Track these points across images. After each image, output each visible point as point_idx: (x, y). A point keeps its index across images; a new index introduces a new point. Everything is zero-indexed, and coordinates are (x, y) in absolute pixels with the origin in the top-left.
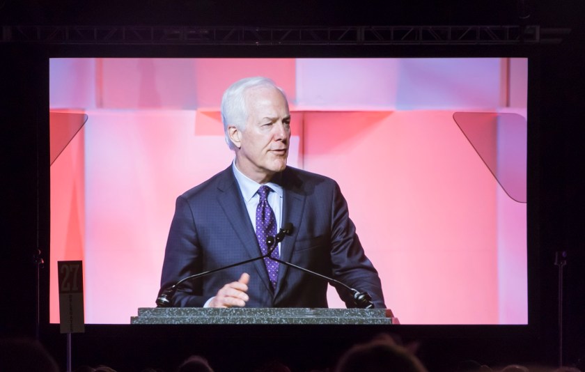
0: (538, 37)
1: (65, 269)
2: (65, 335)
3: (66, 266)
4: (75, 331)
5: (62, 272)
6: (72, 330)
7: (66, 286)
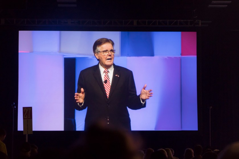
0: (200, 24)
1: (25, 110)
2: (25, 135)
4: (29, 134)
5: (24, 111)
6: (28, 133)
7: (26, 116)
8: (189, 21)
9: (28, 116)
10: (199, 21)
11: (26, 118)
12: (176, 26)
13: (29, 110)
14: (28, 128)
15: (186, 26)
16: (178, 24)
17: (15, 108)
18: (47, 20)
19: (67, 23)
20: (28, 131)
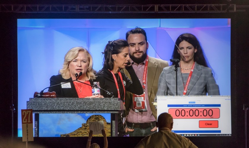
8: (222, 5)
9: (28, 120)
10: (234, 6)
11: (26, 122)
12: (205, 12)
13: (29, 113)
14: (27, 134)
15: (218, 12)
16: (209, 9)
17: (14, 111)
18: (51, 6)
19: (74, 9)
20: (27, 138)
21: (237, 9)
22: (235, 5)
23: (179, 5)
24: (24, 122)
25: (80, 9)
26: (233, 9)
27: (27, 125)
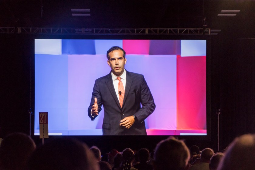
0: (210, 33)
2: (41, 139)
3: (42, 114)
4: (45, 138)
5: (40, 116)
7: (42, 121)
8: (199, 29)
9: (44, 121)
10: (208, 30)
11: (42, 122)
12: (186, 34)
13: (45, 115)
14: (44, 133)
15: (196, 34)
16: (189, 32)
17: (31, 114)
18: (62, 29)
19: (81, 31)
20: (44, 136)
21: (211, 32)
22: (210, 29)
23: (165, 29)
24: (41, 122)
25: (86, 32)
26: (208, 32)
27: (43, 125)
